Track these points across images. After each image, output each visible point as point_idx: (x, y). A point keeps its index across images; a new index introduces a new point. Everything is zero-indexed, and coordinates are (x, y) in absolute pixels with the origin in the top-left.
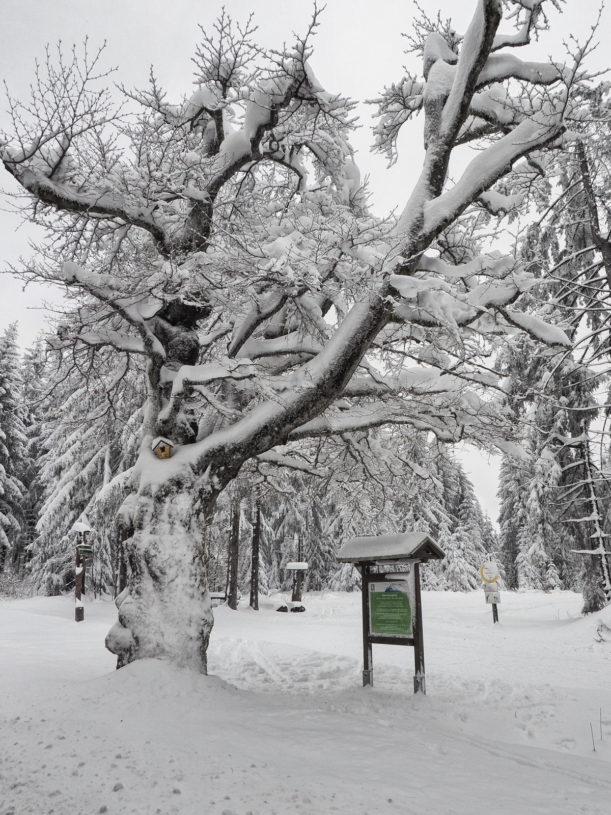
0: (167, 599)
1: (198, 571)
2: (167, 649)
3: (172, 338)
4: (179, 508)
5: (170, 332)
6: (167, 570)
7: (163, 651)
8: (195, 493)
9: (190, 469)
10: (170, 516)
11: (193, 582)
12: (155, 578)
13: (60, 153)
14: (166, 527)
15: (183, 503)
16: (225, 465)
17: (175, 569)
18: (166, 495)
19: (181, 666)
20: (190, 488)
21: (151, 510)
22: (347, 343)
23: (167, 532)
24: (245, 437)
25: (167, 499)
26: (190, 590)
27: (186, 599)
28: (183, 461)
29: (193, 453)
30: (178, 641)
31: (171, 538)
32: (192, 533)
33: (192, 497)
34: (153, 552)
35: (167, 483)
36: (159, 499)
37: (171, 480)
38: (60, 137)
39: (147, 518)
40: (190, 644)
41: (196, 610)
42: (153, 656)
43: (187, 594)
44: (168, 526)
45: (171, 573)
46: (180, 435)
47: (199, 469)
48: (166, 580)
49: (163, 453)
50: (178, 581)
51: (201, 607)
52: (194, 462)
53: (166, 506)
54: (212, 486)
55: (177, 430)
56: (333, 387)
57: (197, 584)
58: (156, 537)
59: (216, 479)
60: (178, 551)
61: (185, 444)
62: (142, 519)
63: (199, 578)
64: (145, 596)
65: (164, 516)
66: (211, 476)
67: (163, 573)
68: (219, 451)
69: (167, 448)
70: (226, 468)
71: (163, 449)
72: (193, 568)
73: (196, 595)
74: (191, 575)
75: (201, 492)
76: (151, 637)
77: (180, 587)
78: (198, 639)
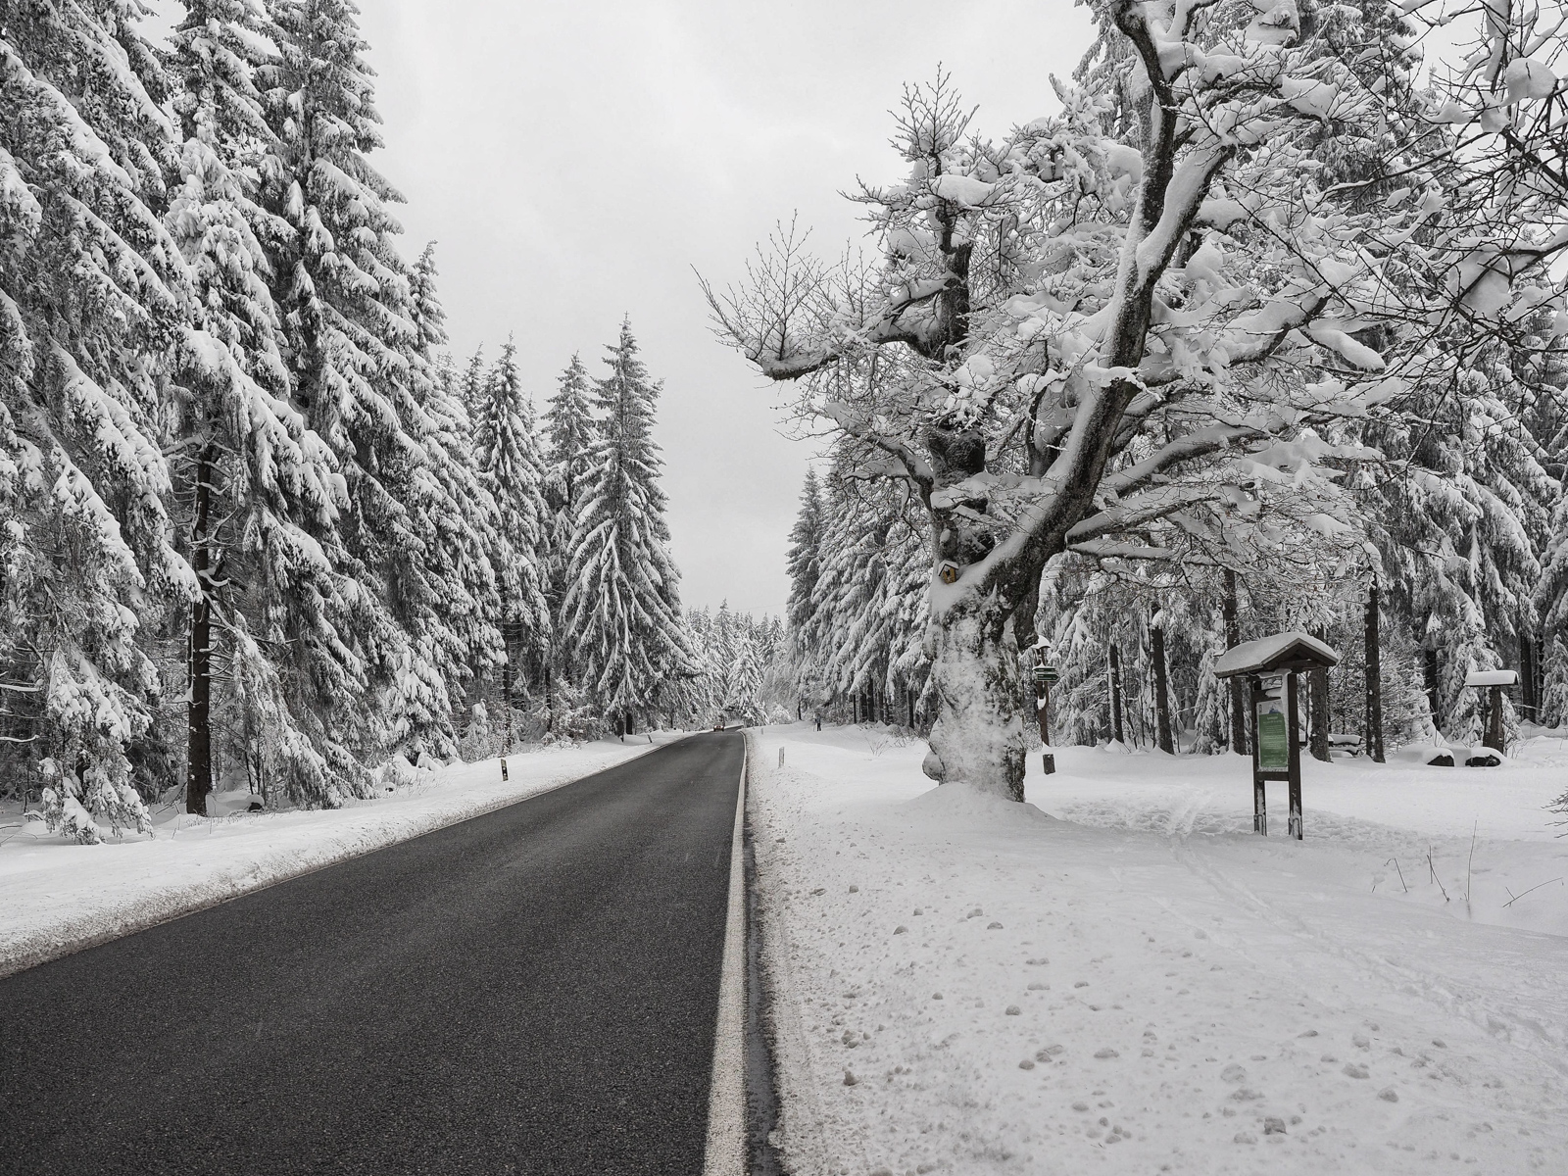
0: (964, 726)
1: (995, 697)
2: (967, 773)
3: (947, 446)
4: (963, 634)
5: (945, 439)
6: (959, 698)
7: (964, 775)
8: (981, 616)
9: (975, 591)
10: (957, 643)
11: (990, 708)
12: (952, 705)
13: (781, 338)
14: (954, 654)
15: (969, 628)
16: (1008, 582)
17: (967, 695)
18: (951, 623)
19: (982, 789)
20: (975, 612)
21: (941, 638)
22: (1083, 435)
23: (956, 660)
24: (1018, 550)
25: (952, 626)
26: (987, 717)
27: (983, 726)
28: (968, 583)
29: (978, 573)
30: (978, 767)
31: (959, 665)
32: (984, 658)
33: (978, 621)
34: (944, 681)
35: (951, 610)
36: (946, 628)
37: (954, 606)
38: (777, 327)
39: (940, 647)
40: (993, 770)
41: (998, 736)
42: (957, 780)
43: (983, 720)
44: (957, 653)
45: (963, 700)
46: (966, 554)
47: (984, 590)
48: (960, 707)
49: (950, 577)
50: (972, 707)
51: (1002, 733)
52: (979, 583)
53: (952, 633)
54: (1000, 607)
55: (961, 550)
56: (1079, 486)
57: (996, 710)
58: (947, 665)
59: (1002, 599)
60: (967, 678)
61: (972, 562)
62: (935, 649)
63: (997, 705)
64: (946, 724)
65: (952, 644)
66: (998, 595)
67: (957, 701)
68: (1000, 567)
69: (952, 573)
70: (1010, 585)
71: (948, 573)
72: (988, 694)
73: (995, 721)
74: (987, 701)
75: (989, 614)
76: (954, 765)
77: (976, 714)
78: (1002, 765)
